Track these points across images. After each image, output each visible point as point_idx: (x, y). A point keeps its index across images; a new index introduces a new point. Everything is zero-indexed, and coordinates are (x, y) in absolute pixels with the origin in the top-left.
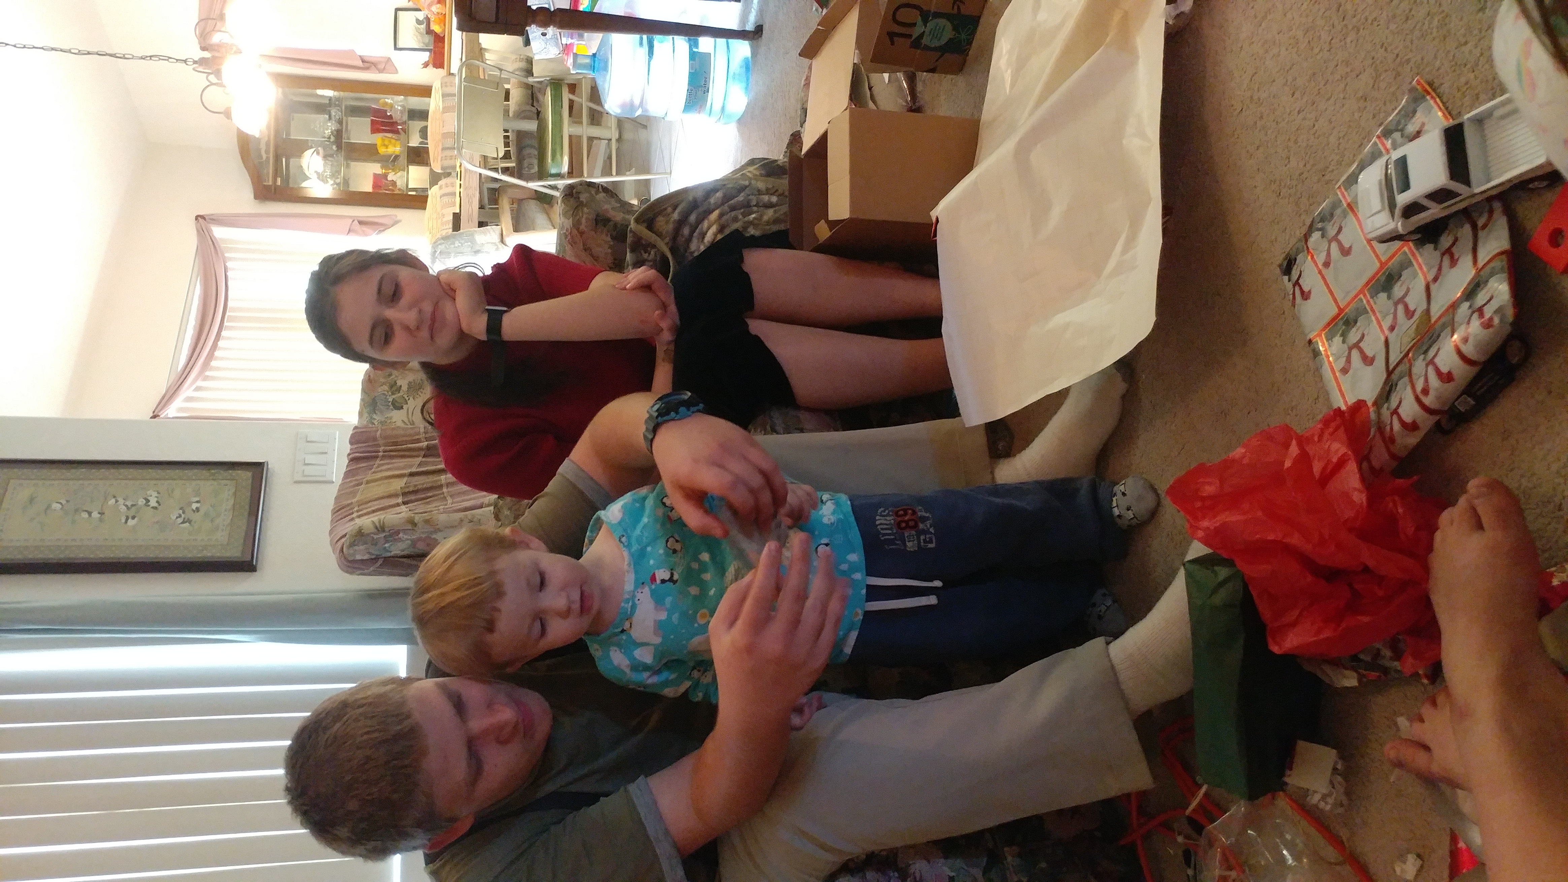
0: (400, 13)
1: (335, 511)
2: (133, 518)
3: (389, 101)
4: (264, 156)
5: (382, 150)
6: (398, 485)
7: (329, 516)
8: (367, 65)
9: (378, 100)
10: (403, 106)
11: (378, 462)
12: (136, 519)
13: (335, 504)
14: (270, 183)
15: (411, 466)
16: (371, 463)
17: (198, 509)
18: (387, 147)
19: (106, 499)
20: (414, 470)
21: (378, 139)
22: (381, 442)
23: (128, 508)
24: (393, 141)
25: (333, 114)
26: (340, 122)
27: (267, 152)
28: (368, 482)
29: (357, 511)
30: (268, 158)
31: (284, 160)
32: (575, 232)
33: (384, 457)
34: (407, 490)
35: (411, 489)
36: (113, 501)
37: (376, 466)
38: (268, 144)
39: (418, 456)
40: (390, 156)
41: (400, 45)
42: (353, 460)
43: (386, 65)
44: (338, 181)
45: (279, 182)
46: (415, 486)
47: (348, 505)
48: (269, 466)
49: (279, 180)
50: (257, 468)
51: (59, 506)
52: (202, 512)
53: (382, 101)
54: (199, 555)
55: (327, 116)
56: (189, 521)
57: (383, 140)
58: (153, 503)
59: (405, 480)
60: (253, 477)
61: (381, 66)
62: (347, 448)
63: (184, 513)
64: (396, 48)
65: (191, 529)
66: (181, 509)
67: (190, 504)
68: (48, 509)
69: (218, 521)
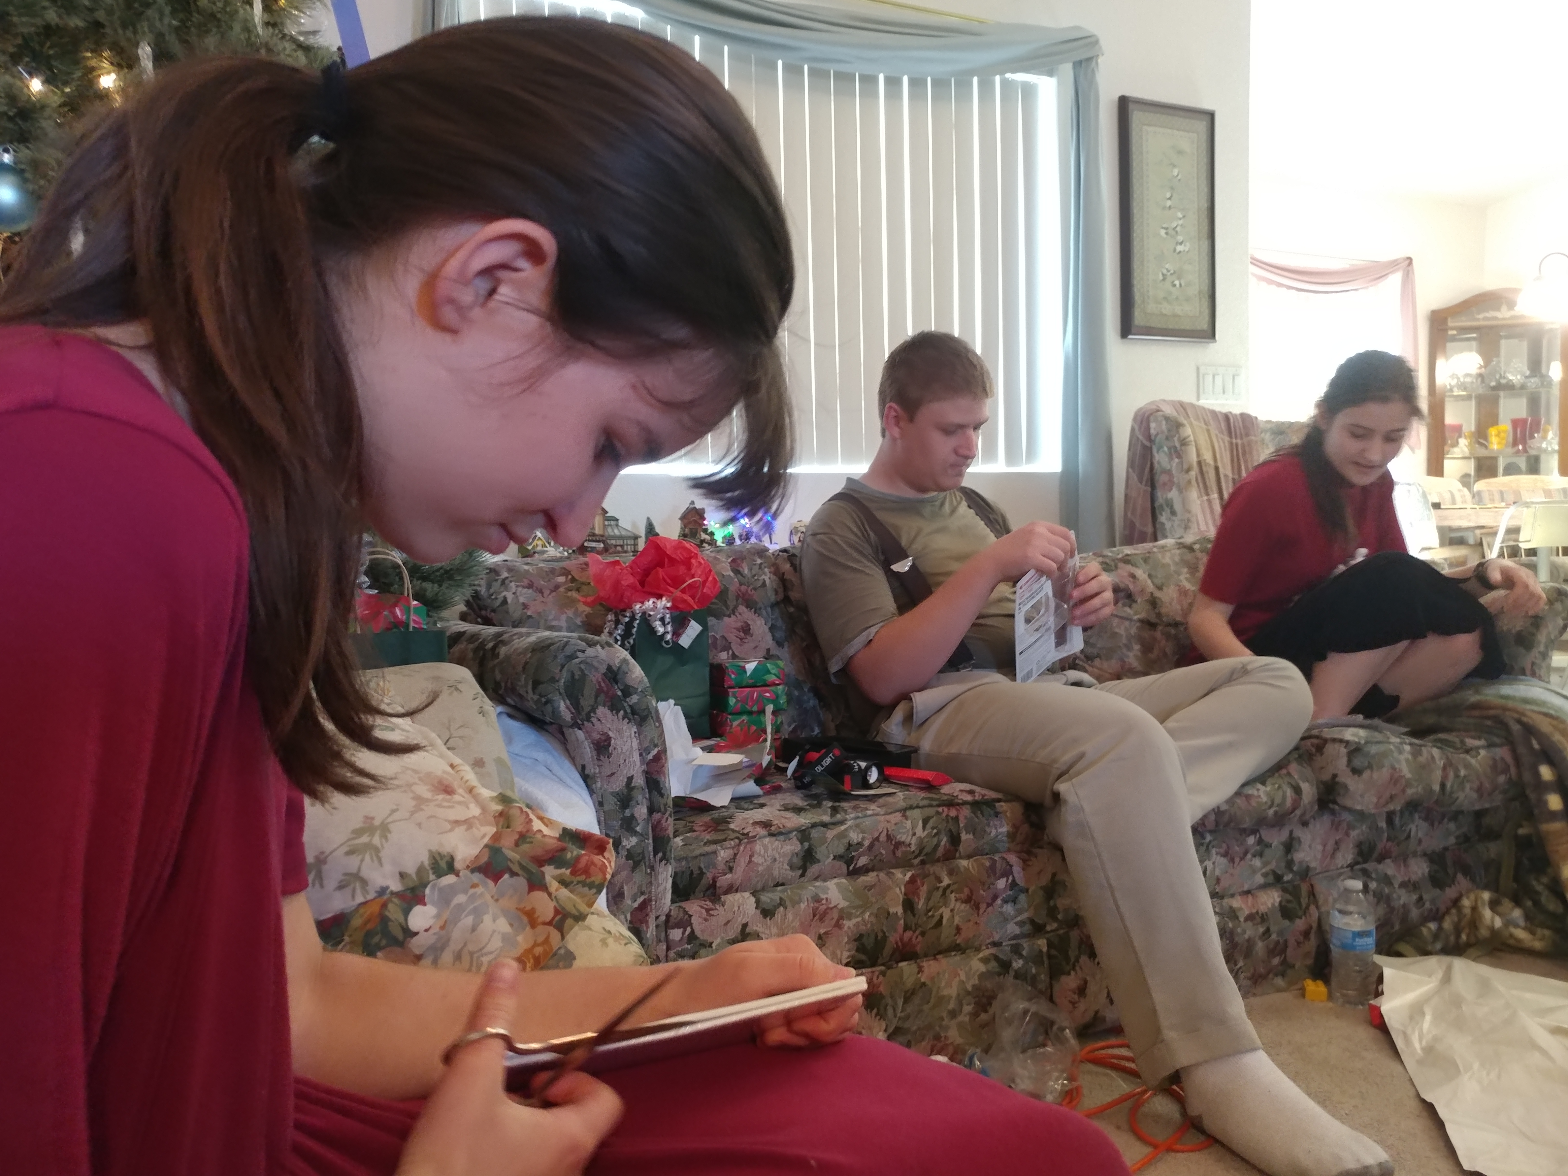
2: (1167, 233)
5: (1492, 431)
6: (1208, 457)
7: (1175, 398)
11: (1227, 439)
12: (1166, 237)
14: (1450, 324)
15: (1224, 467)
16: (1225, 432)
18: (1497, 435)
19: (1182, 210)
20: (1221, 470)
21: (1505, 426)
22: (1245, 440)
23: (1175, 229)
24: (1504, 442)
25: (1532, 381)
26: (1522, 388)
28: (1208, 431)
30: (1478, 320)
31: (1476, 335)
33: (1231, 444)
34: (1203, 464)
35: (1204, 468)
36: (1180, 216)
37: (1222, 436)
39: (1233, 473)
40: (1486, 438)
42: (1227, 417)
45: (1449, 333)
46: (1207, 473)
47: (1187, 413)
48: (1212, 344)
49: (1454, 333)
50: (1210, 334)
51: (1176, 174)
52: (1172, 289)
53: (1550, 424)
54: (1135, 292)
55: (1527, 375)
56: (1164, 280)
57: (1504, 432)
58: (1179, 248)
59: (1212, 462)
60: (1203, 331)
62: (1237, 411)
63: (1171, 274)
65: (1158, 282)
66: (1174, 272)
67: (1179, 278)
68: (1174, 166)
69: (1165, 303)
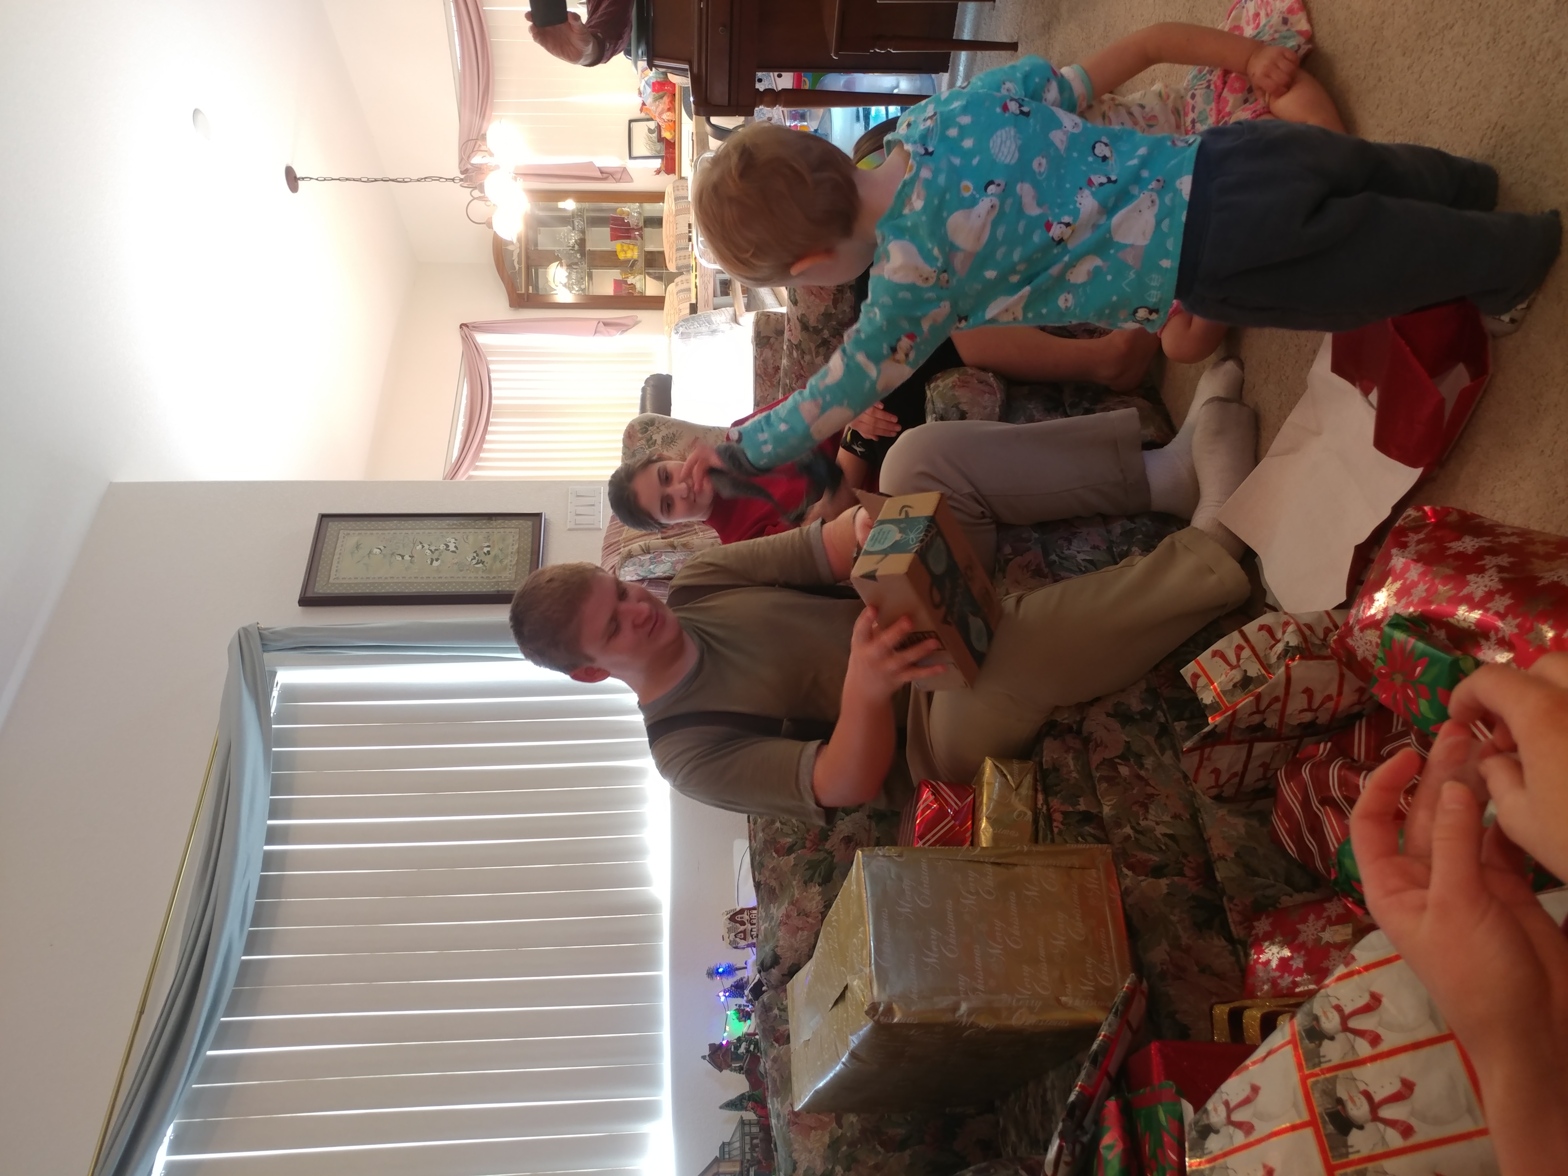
0: (633, 124)
1: (606, 548)
2: (437, 560)
3: (626, 209)
4: (517, 266)
5: (621, 256)
8: (605, 175)
9: (615, 210)
10: (640, 213)
12: (439, 561)
14: (523, 292)
17: (488, 552)
21: (618, 246)
24: (631, 246)
25: (577, 224)
26: (583, 232)
27: (519, 263)
29: (624, 546)
30: (520, 268)
31: (533, 271)
36: (420, 546)
38: (519, 255)
40: (628, 261)
41: (635, 153)
43: (622, 174)
44: (583, 287)
45: (531, 291)
49: (531, 288)
50: (536, 518)
52: (493, 553)
53: (619, 210)
54: (492, 590)
56: (483, 563)
57: (622, 246)
58: (452, 547)
60: (533, 525)
61: (618, 176)
63: (477, 555)
64: (631, 157)
65: (484, 568)
66: (475, 552)
67: (482, 548)
68: (370, 552)
69: (505, 562)
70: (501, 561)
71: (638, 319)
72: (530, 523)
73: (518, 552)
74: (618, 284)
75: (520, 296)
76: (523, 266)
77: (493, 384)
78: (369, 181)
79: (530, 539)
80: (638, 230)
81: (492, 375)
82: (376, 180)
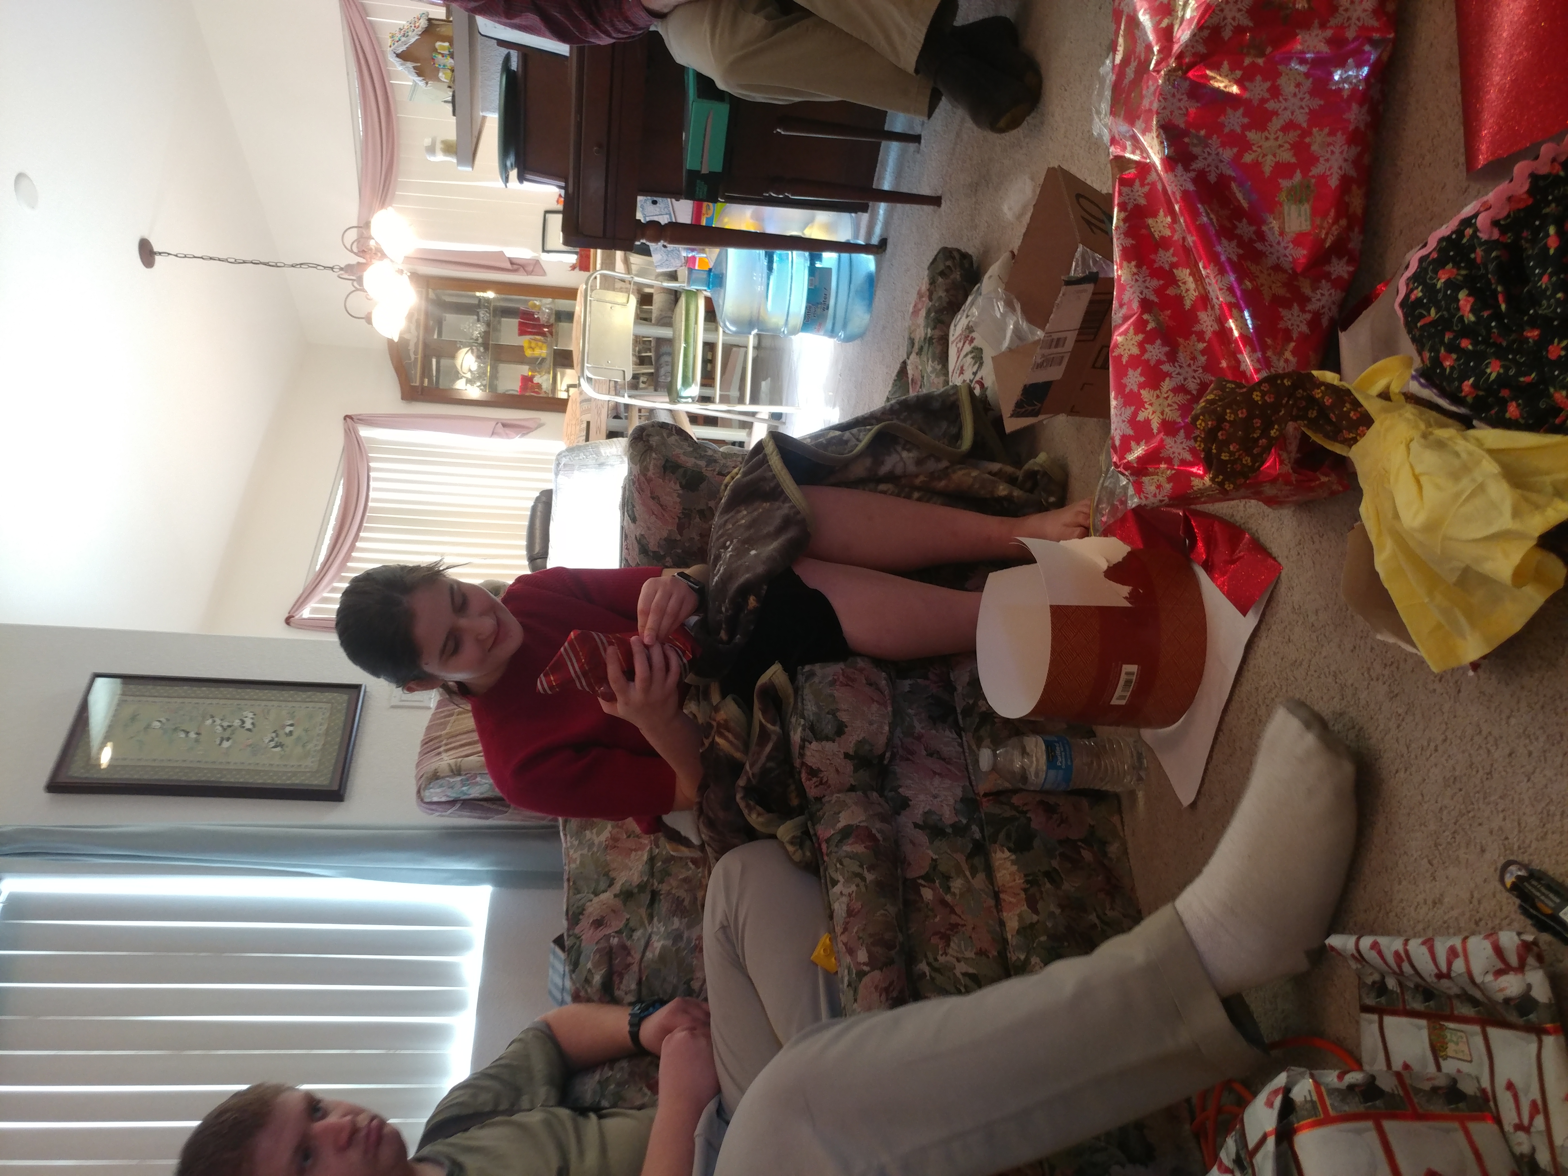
0: (548, 216)
1: (425, 743)
2: (228, 739)
3: (538, 303)
4: (413, 357)
5: (528, 353)
9: (527, 301)
10: (550, 309)
12: (230, 741)
13: (425, 735)
14: (417, 384)
17: (291, 733)
18: (533, 349)
19: (204, 718)
21: (525, 341)
23: (225, 729)
24: (540, 344)
25: (482, 315)
26: (488, 324)
27: (416, 353)
29: (446, 744)
30: (416, 359)
31: (434, 361)
32: (642, 479)
36: (209, 722)
38: (416, 344)
40: (538, 359)
41: (549, 247)
43: (534, 266)
44: (484, 382)
45: (427, 383)
47: (436, 738)
48: (368, 689)
49: (426, 380)
50: (354, 691)
51: (158, 724)
52: (295, 735)
53: (530, 303)
54: (288, 782)
55: (476, 317)
57: (530, 342)
60: (349, 700)
61: (530, 268)
63: (277, 736)
64: (544, 251)
65: (282, 753)
66: (275, 732)
67: (284, 727)
68: (148, 727)
69: (310, 746)
70: (304, 746)
71: (542, 422)
72: (345, 697)
73: (327, 733)
74: (527, 381)
75: (414, 388)
76: (419, 356)
77: (373, 484)
78: (236, 262)
79: (343, 718)
80: (547, 327)
81: (372, 474)
82: (244, 262)
